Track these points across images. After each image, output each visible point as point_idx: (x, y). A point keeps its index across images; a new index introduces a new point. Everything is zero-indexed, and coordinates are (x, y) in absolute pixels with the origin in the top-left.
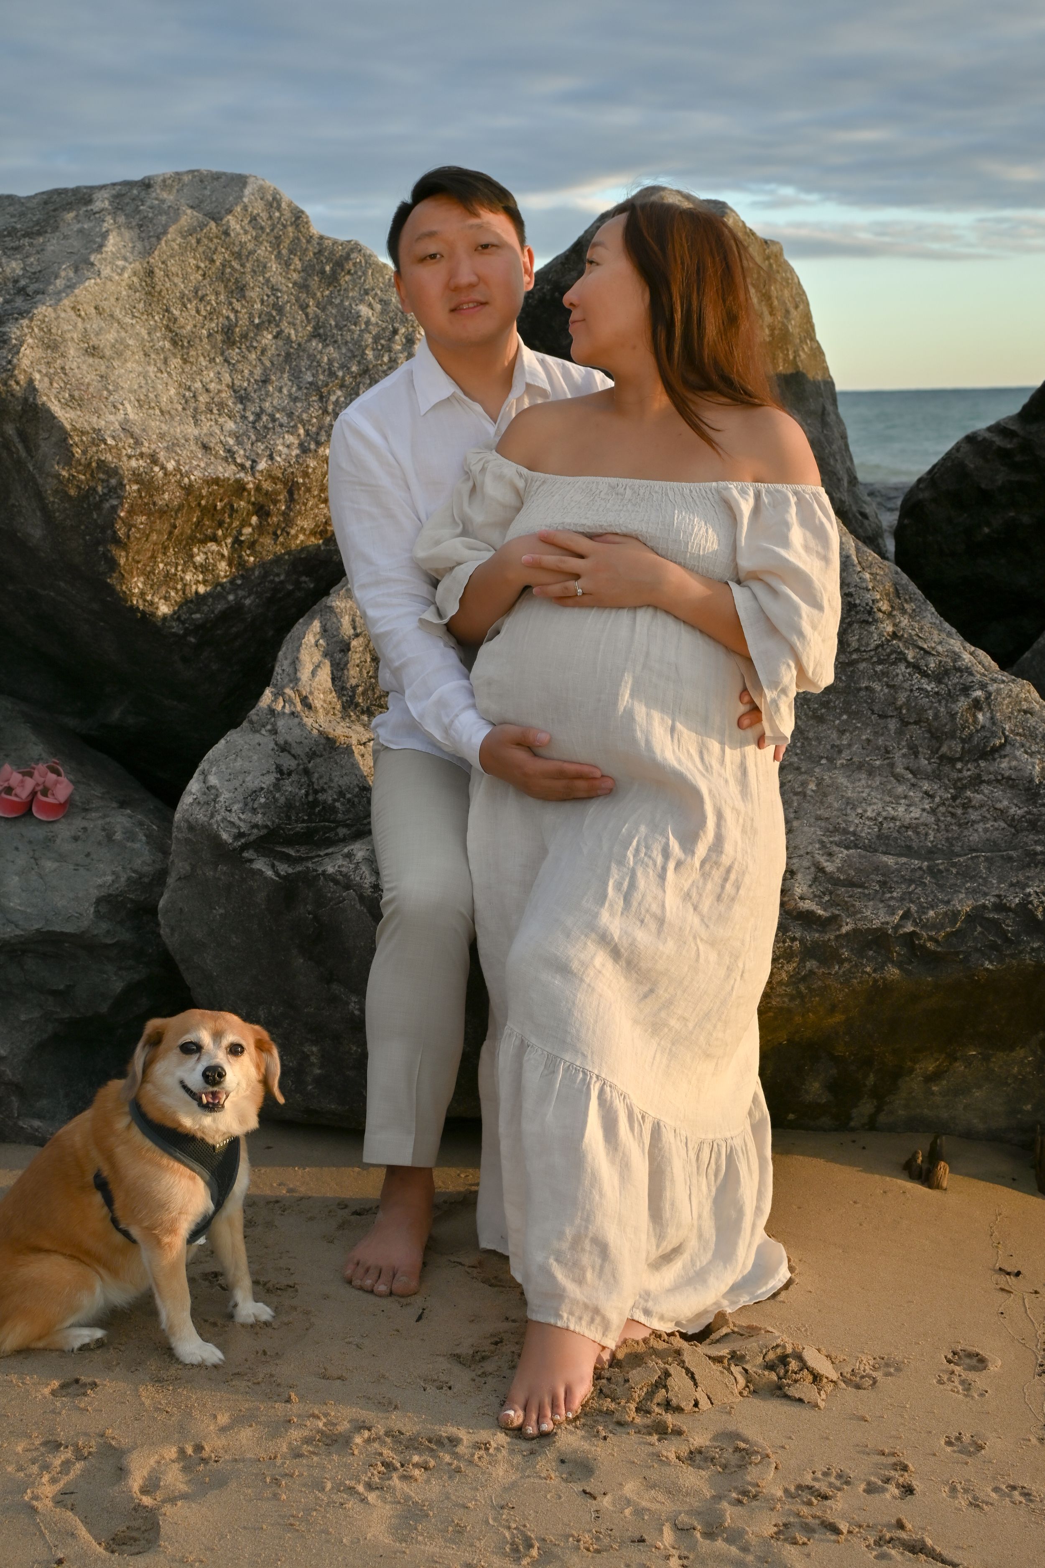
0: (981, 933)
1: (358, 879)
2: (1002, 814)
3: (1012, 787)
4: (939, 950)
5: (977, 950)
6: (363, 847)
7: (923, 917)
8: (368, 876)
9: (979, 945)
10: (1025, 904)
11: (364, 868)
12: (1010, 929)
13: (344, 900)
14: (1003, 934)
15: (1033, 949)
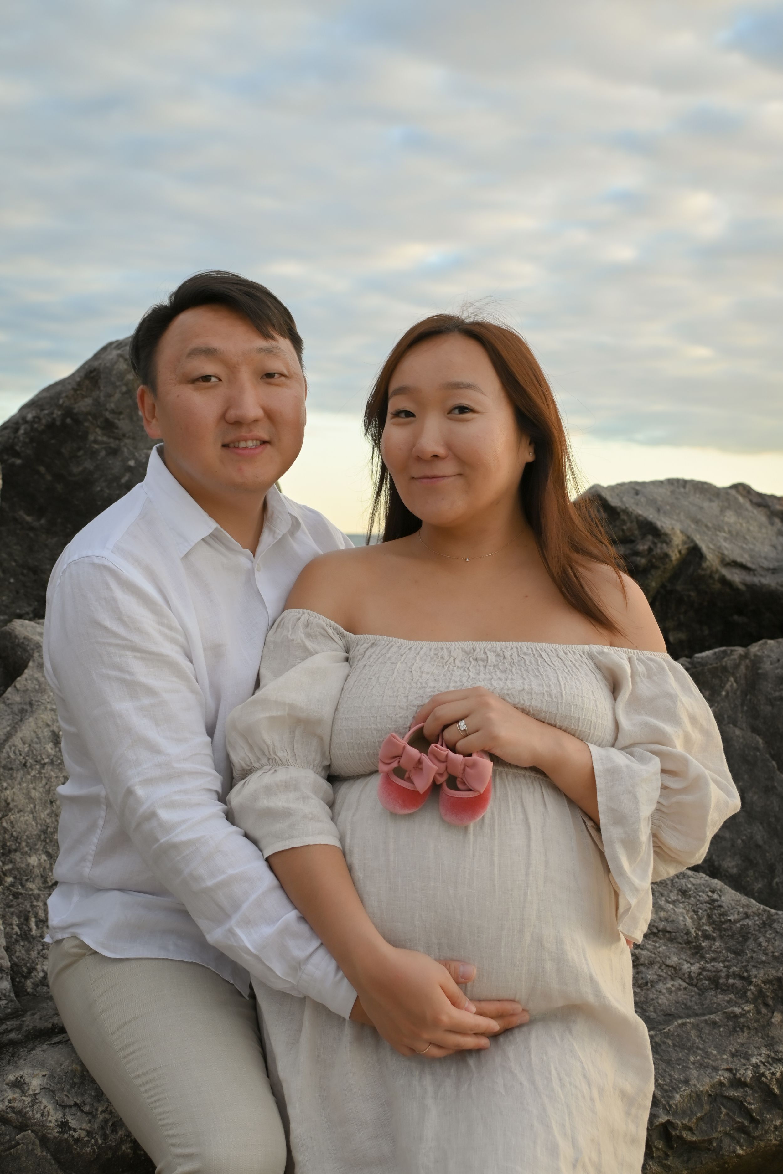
0: (727, 1114)
1: (38, 1116)
2: (676, 972)
3: (671, 940)
4: (694, 1139)
5: (726, 1134)
6: (36, 1072)
7: (671, 1103)
8: (52, 1112)
9: (728, 1129)
10: (758, 1077)
11: (45, 1102)
12: (753, 1107)
13: (18, 1144)
14: (748, 1114)
15: (776, 1128)
